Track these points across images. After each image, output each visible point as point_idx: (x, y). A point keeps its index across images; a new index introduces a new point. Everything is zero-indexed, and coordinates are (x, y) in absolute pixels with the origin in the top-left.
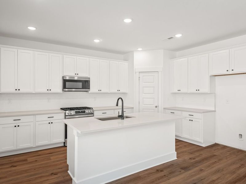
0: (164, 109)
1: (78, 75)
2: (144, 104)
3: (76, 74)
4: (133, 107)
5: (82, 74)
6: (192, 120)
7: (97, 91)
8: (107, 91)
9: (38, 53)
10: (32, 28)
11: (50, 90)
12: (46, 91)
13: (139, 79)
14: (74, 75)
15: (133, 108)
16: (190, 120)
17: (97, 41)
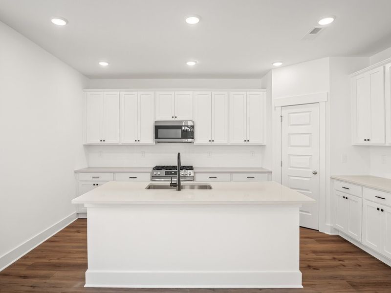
0: (332, 178)
1: (177, 119)
2: (291, 167)
3: (173, 117)
4: (271, 170)
5: (183, 116)
6: (382, 210)
7: (206, 142)
8: (225, 142)
9: (126, 93)
10: (104, 64)
11: (139, 141)
12: (133, 142)
13: (282, 119)
14: (171, 119)
15: (271, 172)
16: (378, 209)
17: (191, 64)
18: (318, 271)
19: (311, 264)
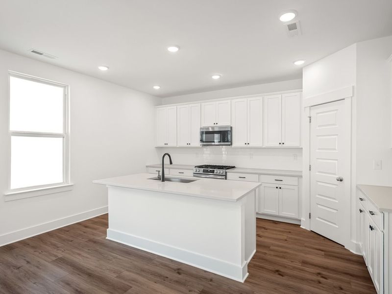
1: (217, 125)
2: (318, 172)
5: (223, 123)
7: (242, 145)
8: (259, 144)
11: (190, 144)
13: (310, 120)
14: (213, 125)
15: (301, 176)
17: (216, 77)
18: (281, 277)
19: (282, 270)
